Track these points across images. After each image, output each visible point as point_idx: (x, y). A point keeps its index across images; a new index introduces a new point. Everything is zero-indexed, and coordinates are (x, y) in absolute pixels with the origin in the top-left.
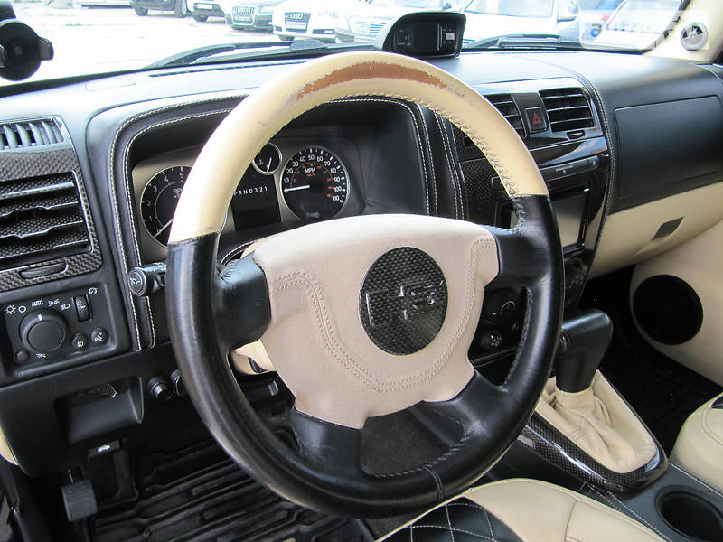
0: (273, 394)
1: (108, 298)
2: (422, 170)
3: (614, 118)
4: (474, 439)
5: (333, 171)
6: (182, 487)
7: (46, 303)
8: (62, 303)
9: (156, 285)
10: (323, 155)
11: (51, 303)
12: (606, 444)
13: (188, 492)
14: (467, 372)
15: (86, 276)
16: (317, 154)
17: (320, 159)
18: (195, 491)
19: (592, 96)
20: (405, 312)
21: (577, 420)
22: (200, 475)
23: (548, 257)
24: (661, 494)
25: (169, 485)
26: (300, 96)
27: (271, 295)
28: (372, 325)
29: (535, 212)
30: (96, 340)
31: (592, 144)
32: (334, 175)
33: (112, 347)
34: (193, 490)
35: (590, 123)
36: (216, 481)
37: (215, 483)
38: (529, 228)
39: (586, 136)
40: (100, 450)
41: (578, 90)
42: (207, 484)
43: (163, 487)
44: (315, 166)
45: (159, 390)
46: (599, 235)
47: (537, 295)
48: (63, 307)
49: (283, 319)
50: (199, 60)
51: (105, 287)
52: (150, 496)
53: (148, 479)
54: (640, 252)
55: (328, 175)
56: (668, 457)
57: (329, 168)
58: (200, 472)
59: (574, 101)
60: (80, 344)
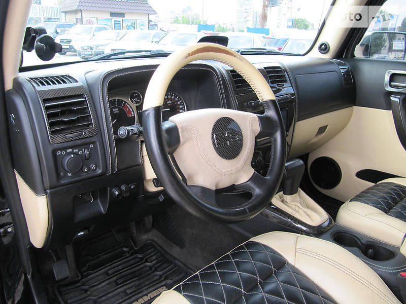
0: (161, 200)
1: (99, 148)
2: (221, 98)
3: (295, 79)
4: (258, 196)
5: (179, 103)
6: (103, 271)
7: (73, 150)
8: (79, 151)
9: (131, 133)
10: (175, 95)
11: (75, 151)
12: (307, 215)
13: (107, 273)
14: (252, 171)
15: (90, 138)
16: (172, 96)
17: (173, 97)
18: (110, 272)
19: (285, 70)
20: (228, 142)
21: (294, 207)
22: (111, 265)
23: (278, 124)
24: (333, 234)
25: (96, 271)
26: (187, 57)
27: (180, 133)
28: (217, 146)
29: (272, 107)
30: (92, 168)
31: (287, 90)
32: (180, 105)
33: (99, 171)
34: (109, 272)
35: (285, 81)
36: (120, 266)
37: (120, 267)
38: (271, 113)
39: (285, 86)
40: (79, 234)
41: (279, 67)
42: (116, 268)
43: (93, 272)
44: (171, 101)
45: (117, 193)
46: (293, 135)
47: (275, 140)
48: (80, 153)
49: (184, 143)
50: (112, 57)
51: (98, 143)
52: (87, 277)
53: (85, 268)
54: (311, 142)
55: (177, 105)
56: (335, 221)
57: (177, 101)
58: (111, 263)
59: (277, 72)
60: (86, 170)
